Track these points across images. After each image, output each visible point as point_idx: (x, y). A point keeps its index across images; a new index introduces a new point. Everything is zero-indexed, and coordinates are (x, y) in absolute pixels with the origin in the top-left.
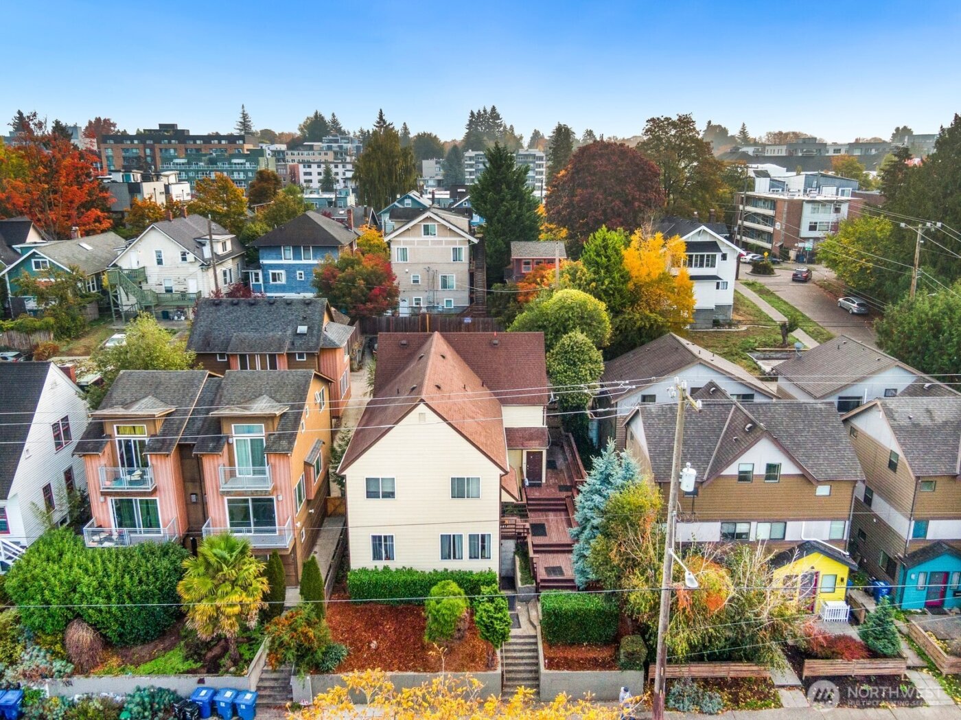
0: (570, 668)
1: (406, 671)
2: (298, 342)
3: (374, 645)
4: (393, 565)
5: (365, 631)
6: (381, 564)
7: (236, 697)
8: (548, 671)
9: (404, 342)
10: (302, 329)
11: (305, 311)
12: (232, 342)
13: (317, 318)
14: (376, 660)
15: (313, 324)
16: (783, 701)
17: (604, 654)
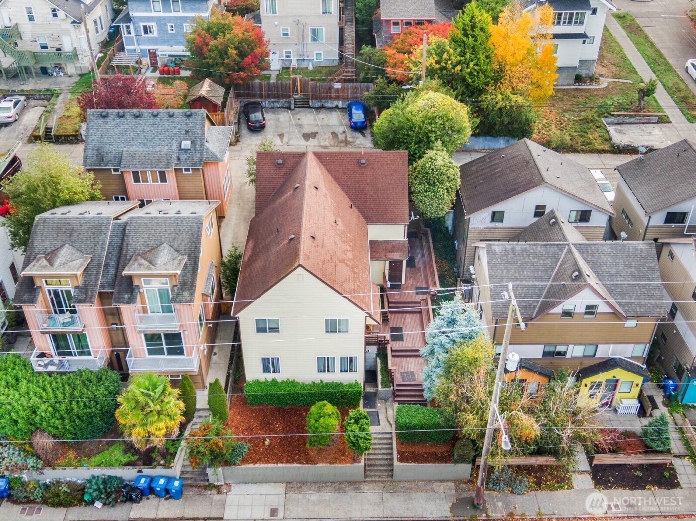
0: (416, 461)
1: (293, 463)
2: (184, 157)
3: (267, 442)
4: (280, 377)
5: (260, 429)
6: (270, 377)
7: (167, 484)
8: (399, 464)
9: (280, 162)
10: (186, 144)
11: (187, 124)
12: (124, 158)
13: (199, 131)
14: (269, 454)
15: (196, 138)
16: (574, 484)
17: (442, 450)
